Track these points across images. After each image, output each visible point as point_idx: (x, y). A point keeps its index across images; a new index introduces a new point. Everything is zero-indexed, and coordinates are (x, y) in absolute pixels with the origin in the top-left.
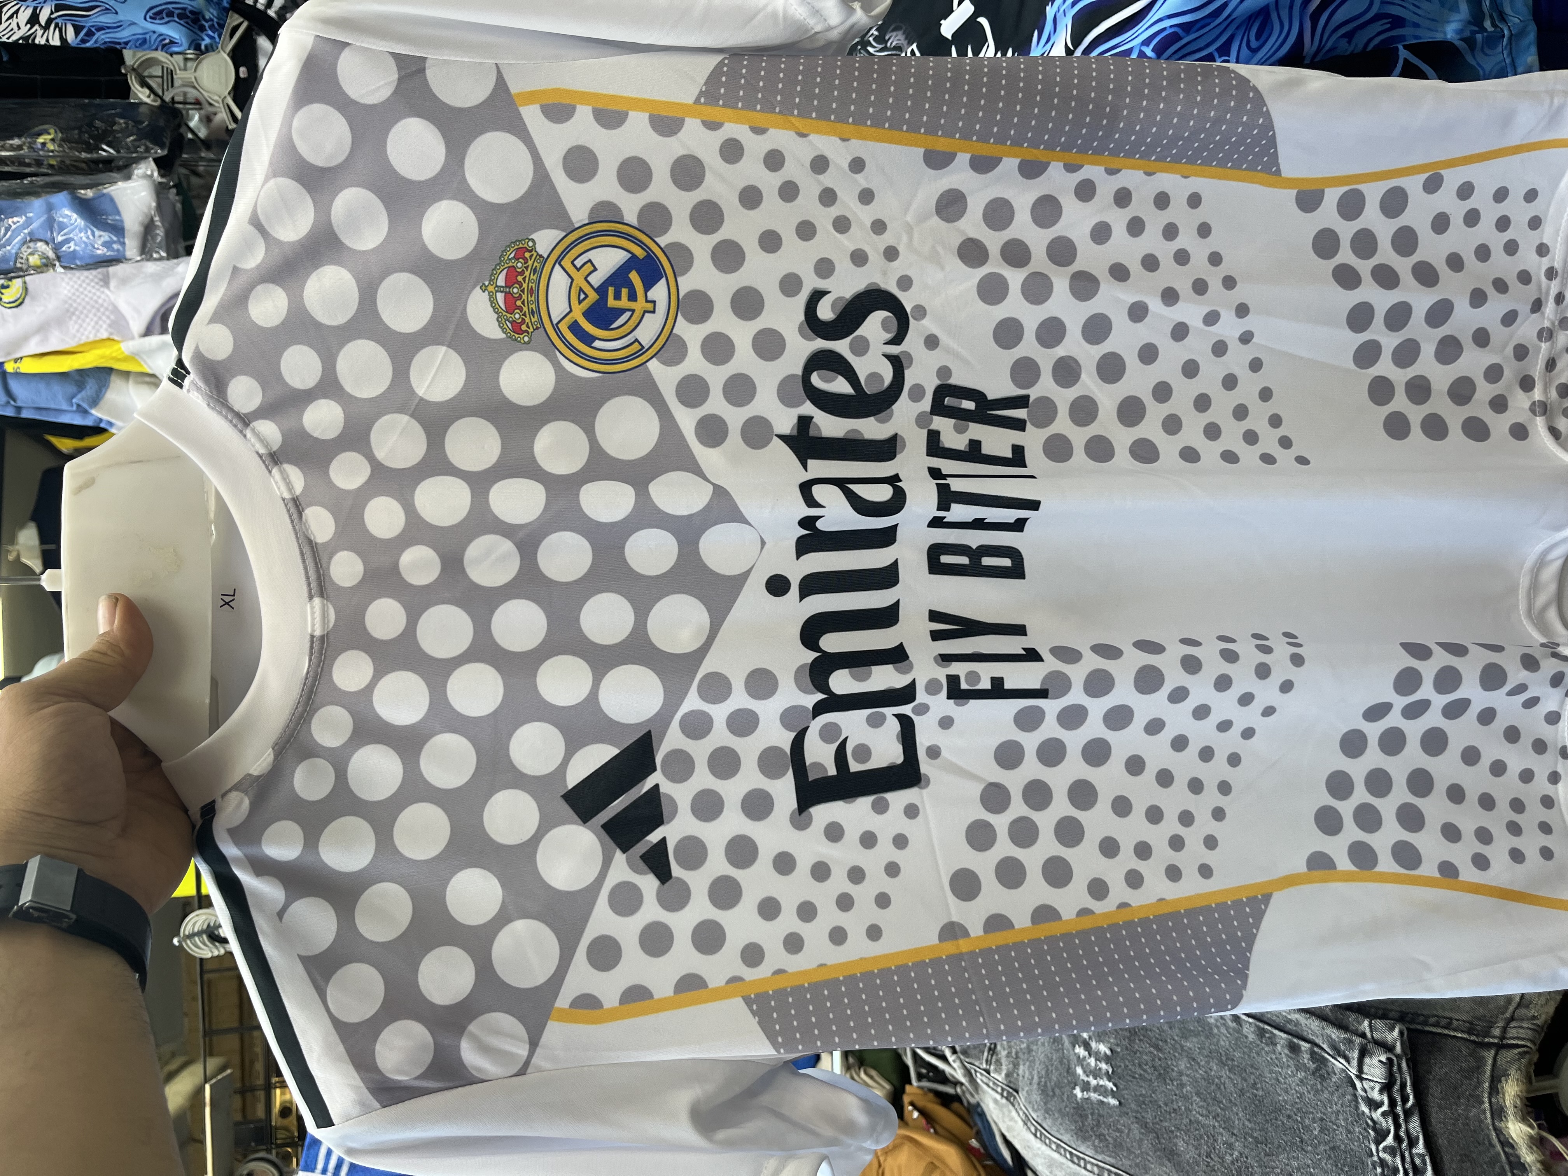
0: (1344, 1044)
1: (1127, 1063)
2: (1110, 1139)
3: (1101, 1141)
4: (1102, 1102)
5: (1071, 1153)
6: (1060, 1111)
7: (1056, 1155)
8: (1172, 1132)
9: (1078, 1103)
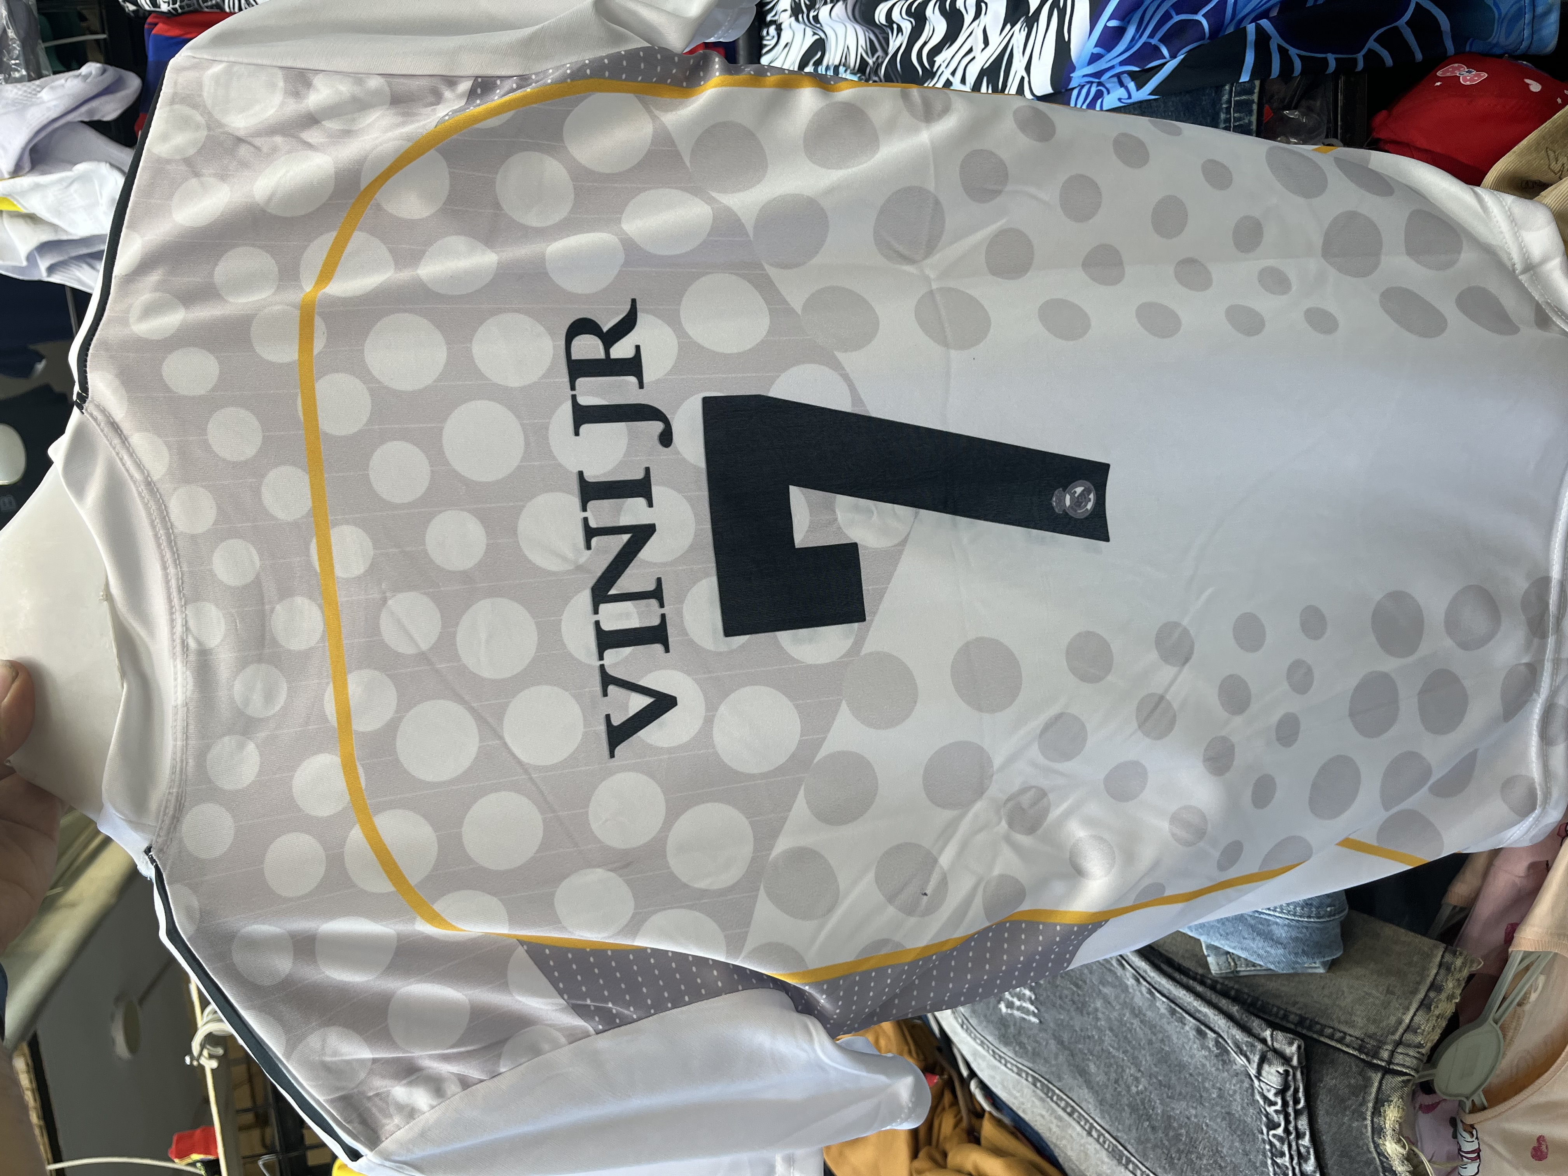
0: (1246, 1046)
1: (1049, 993)
2: (1029, 1048)
3: (1021, 1048)
4: (1024, 1019)
5: (993, 1051)
6: (985, 1016)
7: (980, 1048)
8: (1086, 1054)
9: (1002, 1016)
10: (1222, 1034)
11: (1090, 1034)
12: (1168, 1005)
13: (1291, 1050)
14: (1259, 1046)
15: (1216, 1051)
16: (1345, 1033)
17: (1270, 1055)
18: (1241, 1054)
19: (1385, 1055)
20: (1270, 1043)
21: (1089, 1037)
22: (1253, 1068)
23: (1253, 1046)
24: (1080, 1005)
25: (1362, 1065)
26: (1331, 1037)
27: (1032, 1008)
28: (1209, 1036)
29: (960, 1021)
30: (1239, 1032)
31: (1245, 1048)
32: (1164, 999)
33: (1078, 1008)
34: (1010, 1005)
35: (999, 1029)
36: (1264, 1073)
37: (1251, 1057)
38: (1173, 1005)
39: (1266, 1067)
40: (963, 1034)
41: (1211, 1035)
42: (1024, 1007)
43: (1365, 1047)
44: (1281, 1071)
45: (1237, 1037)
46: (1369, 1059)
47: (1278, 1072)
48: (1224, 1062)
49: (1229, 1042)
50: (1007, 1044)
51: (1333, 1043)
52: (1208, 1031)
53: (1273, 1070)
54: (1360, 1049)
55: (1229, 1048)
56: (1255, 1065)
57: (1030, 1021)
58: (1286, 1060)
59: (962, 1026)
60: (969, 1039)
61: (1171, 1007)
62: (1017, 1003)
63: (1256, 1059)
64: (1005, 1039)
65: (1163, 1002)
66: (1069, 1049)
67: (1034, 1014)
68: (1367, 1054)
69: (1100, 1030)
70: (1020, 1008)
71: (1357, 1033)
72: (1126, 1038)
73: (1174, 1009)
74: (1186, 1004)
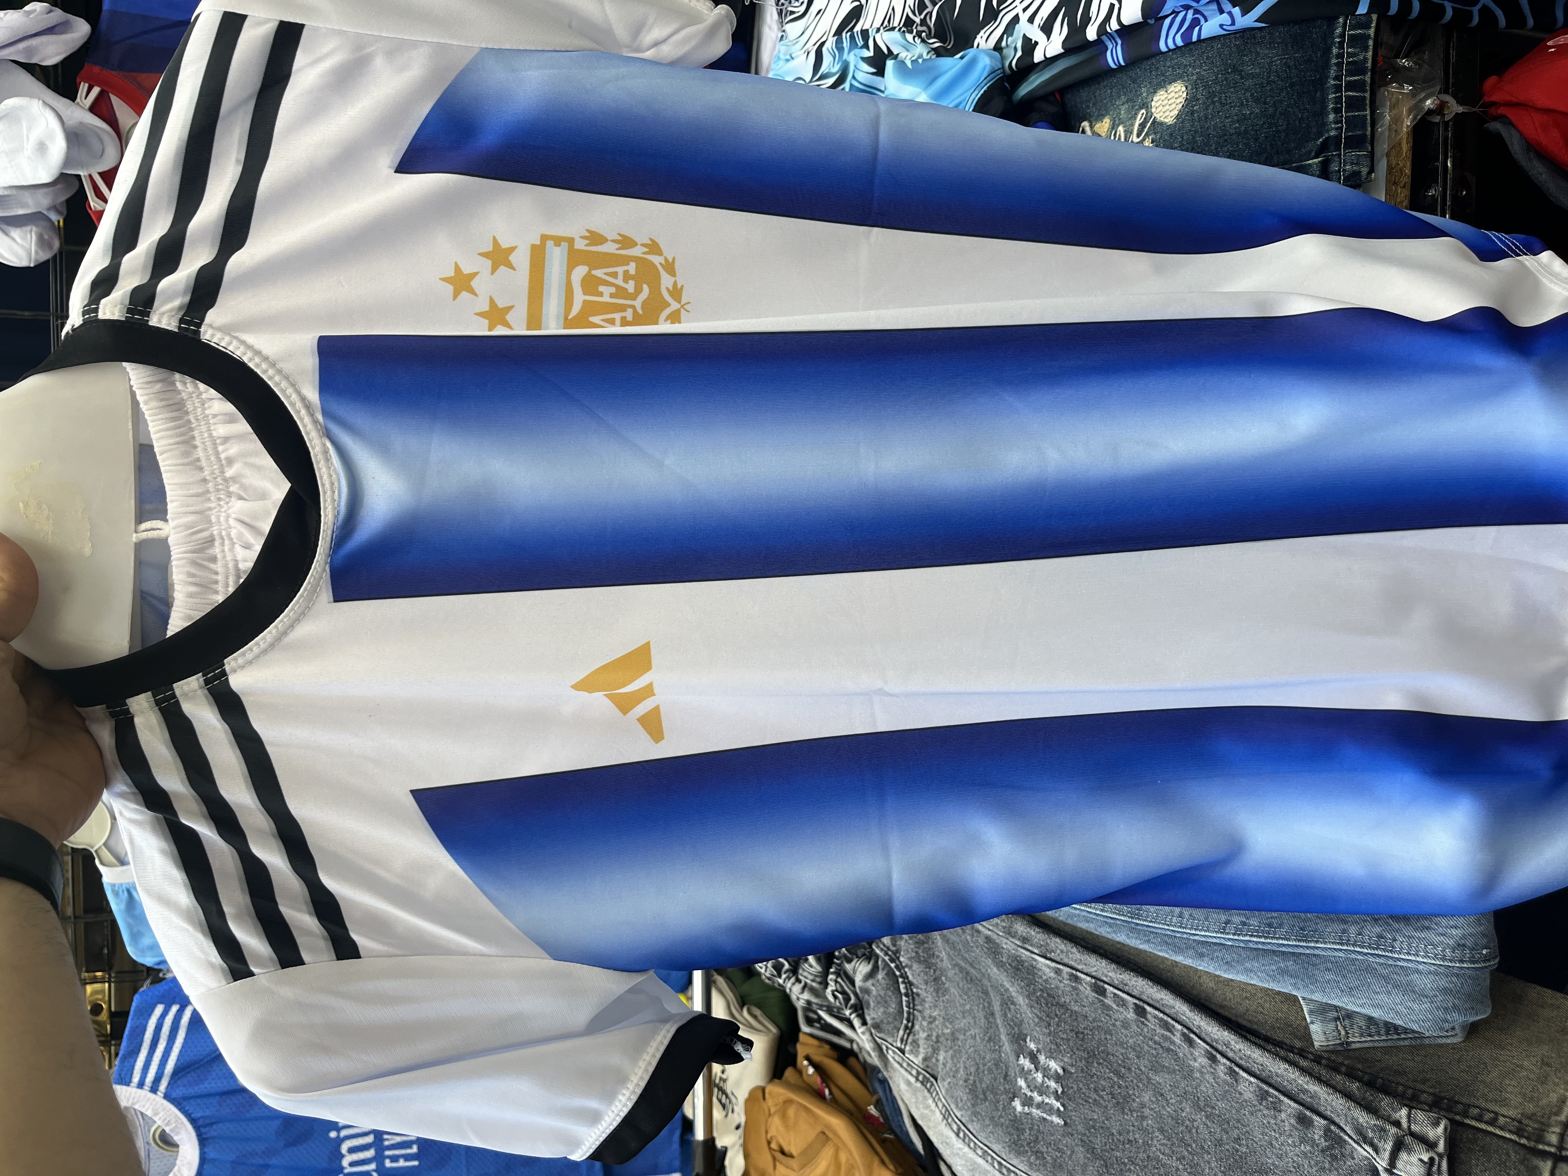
0: (1373, 1131)
3: (1037, 1158)
4: (1045, 1119)
5: (1000, 1163)
9: (1016, 1116)
10: (1337, 1120)
11: (1131, 1138)
12: (1258, 1086)
13: (1437, 1133)
14: (1393, 1130)
15: (1324, 1143)
16: (1496, 1113)
17: (1408, 1139)
18: (1365, 1143)
19: (1554, 1139)
20: (1405, 1124)
21: (1130, 1141)
22: (1383, 1159)
23: (1383, 1130)
24: (1121, 1101)
25: (1522, 1152)
26: (1479, 1119)
27: (1057, 1105)
28: (1316, 1123)
29: (955, 1127)
30: (1364, 1114)
31: (1370, 1135)
32: (1252, 1079)
33: (1118, 1103)
34: (1028, 1102)
35: (1010, 1134)
36: (1400, 1164)
37: (1380, 1145)
38: (1266, 1087)
39: (1403, 1156)
40: (958, 1144)
41: (1319, 1121)
42: (1047, 1104)
43: (1524, 1130)
44: (1426, 1159)
45: (1361, 1120)
46: (1532, 1144)
47: (1421, 1160)
48: (1334, 1158)
49: (1347, 1129)
50: (1019, 1154)
51: (1483, 1126)
52: (1316, 1118)
53: (1414, 1159)
54: (1519, 1132)
55: (1346, 1138)
56: (1387, 1155)
57: (1052, 1122)
58: (1430, 1145)
59: (958, 1135)
60: (966, 1149)
61: (1261, 1089)
62: (1038, 1099)
63: (1389, 1146)
64: (1016, 1147)
65: (1251, 1082)
66: (1101, 1158)
67: (1058, 1113)
68: (1528, 1138)
69: (1145, 1131)
70: (1039, 1106)
71: (1511, 1113)
72: (1182, 1140)
73: (1267, 1092)
74: (1286, 1083)
